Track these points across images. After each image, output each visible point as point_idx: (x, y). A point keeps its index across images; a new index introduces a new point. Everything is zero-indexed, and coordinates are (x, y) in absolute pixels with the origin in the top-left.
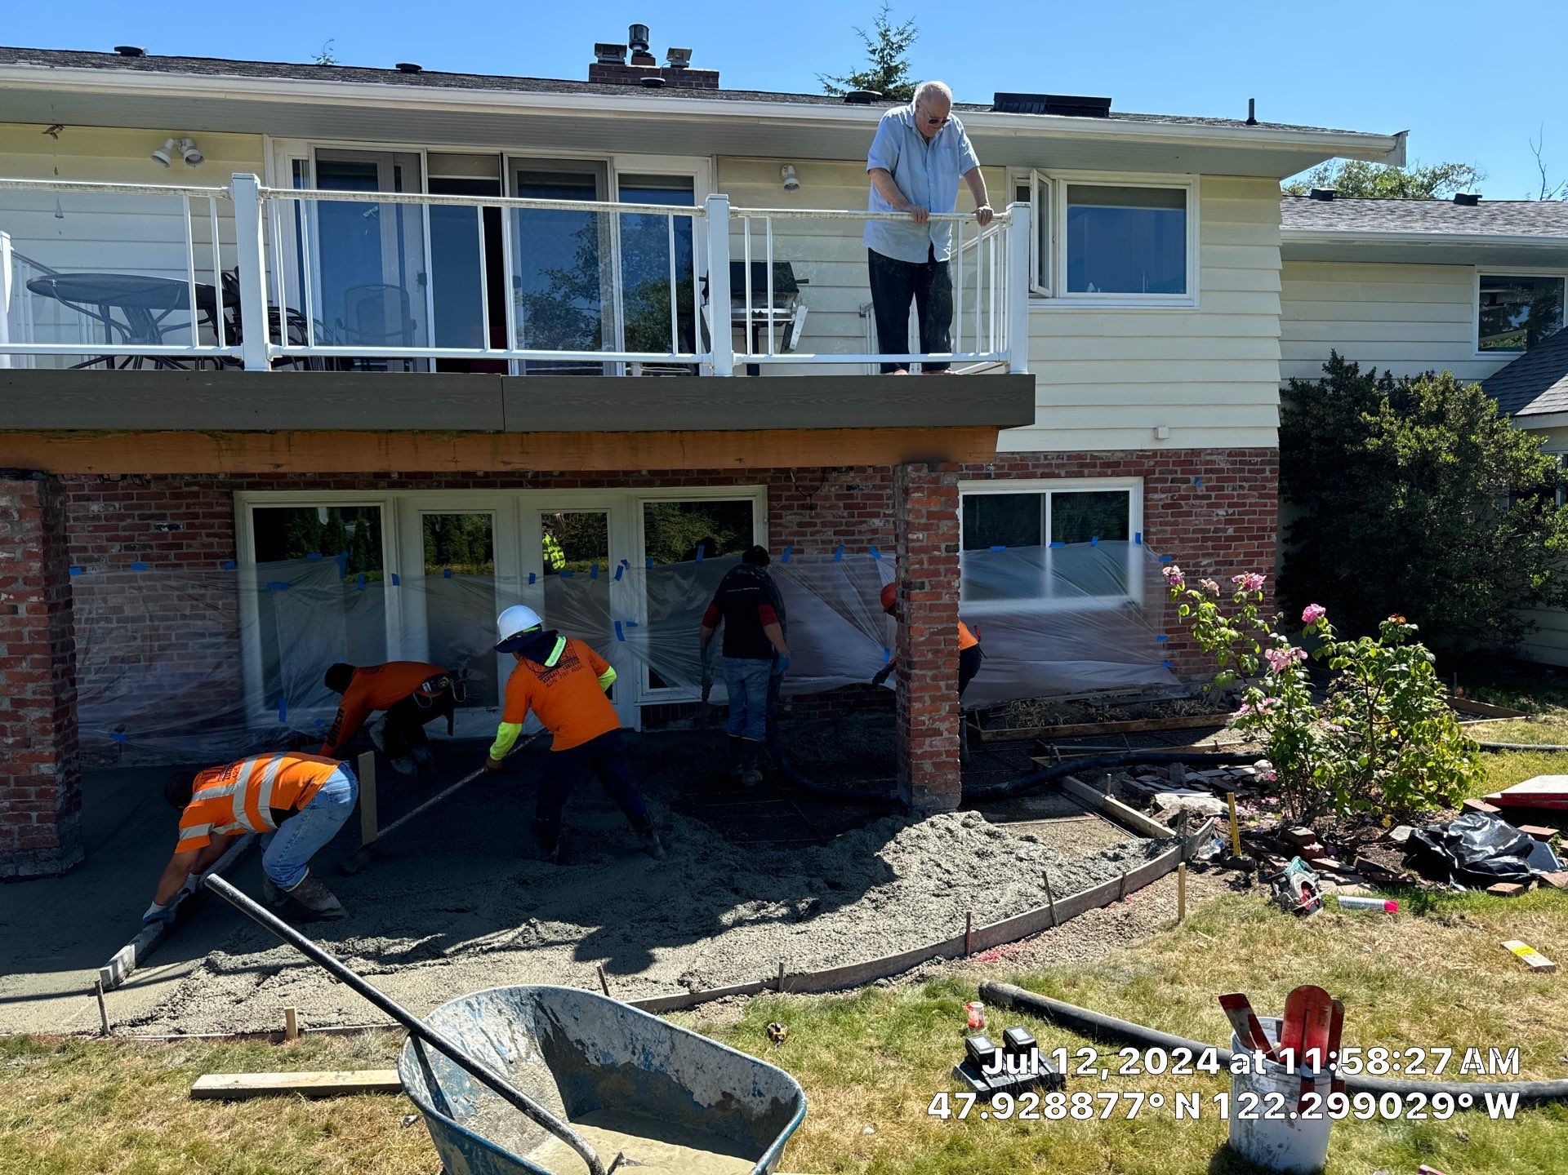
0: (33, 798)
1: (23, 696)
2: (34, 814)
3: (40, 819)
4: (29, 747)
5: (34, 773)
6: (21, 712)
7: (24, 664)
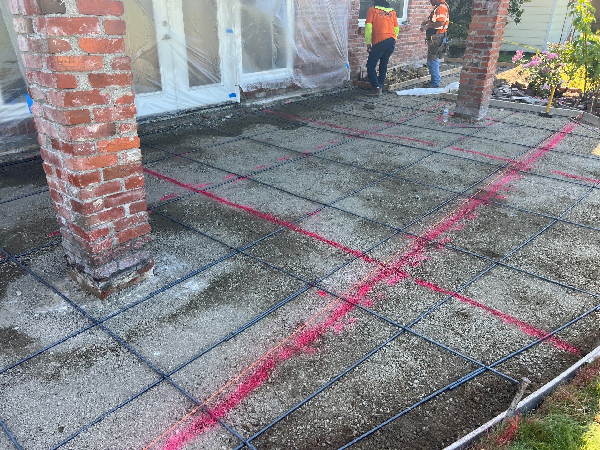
0: (124, 190)
1: (101, 72)
2: (127, 206)
3: (134, 210)
4: (113, 133)
5: (121, 163)
6: (103, 92)
7: (98, 28)
